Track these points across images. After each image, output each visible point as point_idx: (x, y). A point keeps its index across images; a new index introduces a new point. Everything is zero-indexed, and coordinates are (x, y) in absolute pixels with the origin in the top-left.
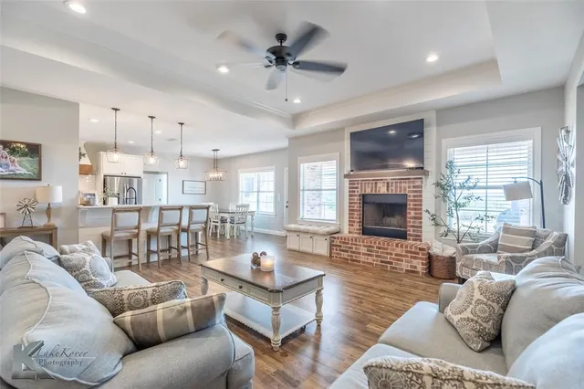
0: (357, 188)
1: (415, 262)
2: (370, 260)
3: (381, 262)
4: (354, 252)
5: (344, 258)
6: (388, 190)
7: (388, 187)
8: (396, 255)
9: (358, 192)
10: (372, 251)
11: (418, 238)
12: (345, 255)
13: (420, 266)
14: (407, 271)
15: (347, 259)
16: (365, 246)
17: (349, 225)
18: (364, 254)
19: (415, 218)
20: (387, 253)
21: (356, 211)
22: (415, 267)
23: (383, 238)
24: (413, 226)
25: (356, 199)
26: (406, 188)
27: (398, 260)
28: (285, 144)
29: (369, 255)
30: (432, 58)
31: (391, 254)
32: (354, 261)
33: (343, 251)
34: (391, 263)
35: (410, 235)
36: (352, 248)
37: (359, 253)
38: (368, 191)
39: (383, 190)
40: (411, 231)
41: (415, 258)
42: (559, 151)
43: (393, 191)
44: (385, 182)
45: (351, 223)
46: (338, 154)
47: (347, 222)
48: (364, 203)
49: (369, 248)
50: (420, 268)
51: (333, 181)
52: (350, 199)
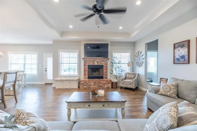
0: (87, 63)
1: (109, 85)
2: (95, 87)
3: (99, 86)
4: (89, 85)
5: (85, 88)
6: (98, 64)
7: (98, 63)
8: (103, 84)
9: (87, 64)
10: (95, 84)
11: (106, 78)
12: (85, 87)
14: (107, 88)
15: (87, 88)
16: (93, 82)
18: (93, 85)
19: (106, 72)
20: (101, 84)
21: (87, 71)
22: (109, 86)
23: (97, 79)
24: (105, 75)
25: (87, 67)
26: (103, 63)
27: (104, 85)
28: (51, 42)
29: (95, 85)
30: (121, 28)
31: (102, 84)
32: (89, 88)
33: (85, 85)
34: (102, 86)
35: (104, 77)
36: (88, 84)
37: (91, 85)
38: (91, 64)
39: (96, 64)
40: (104, 76)
41: (109, 84)
42: (136, 56)
43: (99, 64)
44: (97, 61)
45: (85, 75)
46: (78, 50)
47: (83, 75)
48: (88, 68)
49: (95, 83)
50: (110, 86)
51: (76, 60)
52: (84, 67)
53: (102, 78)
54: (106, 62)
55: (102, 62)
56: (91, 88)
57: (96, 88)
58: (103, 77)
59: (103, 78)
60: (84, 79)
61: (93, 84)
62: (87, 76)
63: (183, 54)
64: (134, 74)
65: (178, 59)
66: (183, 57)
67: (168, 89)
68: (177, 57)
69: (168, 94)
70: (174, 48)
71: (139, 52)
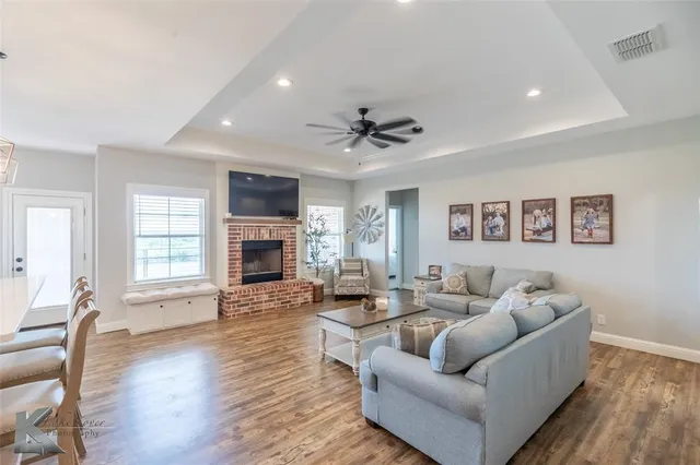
0: (239, 234)
1: (307, 295)
2: (272, 305)
3: (282, 303)
4: (255, 303)
5: (246, 313)
6: (270, 237)
7: (270, 233)
8: (294, 293)
9: (240, 238)
10: (273, 296)
11: (294, 276)
12: (244, 309)
13: (309, 296)
14: (302, 304)
15: (248, 313)
16: (266, 293)
17: (230, 277)
18: (266, 302)
19: (291, 260)
20: (287, 294)
21: (239, 259)
22: (307, 299)
23: (269, 283)
24: (289, 268)
25: (238, 247)
26: (284, 235)
27: (295, 297)
29: (271, 301)
31: (290, 294)
32: (255, 312)
33: (242, 305)
34: (290, 302)
35: (287, 275)
36: (253, 299)
37: (261, 302)
38: (252, 238)
39: (266, 237)
40: (287, 272)
41: (307, 291)
42: (359, 216)
43: (275, 237)
44: (266, 228)
45: (231, 274)
46: (208, 192)
47: (226, 274)
48: (243, 251)
49: (271, 294)
50: (310, 298)
51: (195, 225)
52: (230, 247)
53: (279, 277)
54: (293, 231)
55: (283, 232)
56: (261, 311)
57: (273, 308)
58: (281, 274)
59: (281, 279)
60: (230, 285)
61: (265, 297)
62: (239, 276)
63: (464, 224)
64: (356, 261)
65: (457, 233)
66: (464, 229)
67: (457, 283)
68: (455, 228)
69: (458, 290)
70: (451, 213)
71: (368, 208)
